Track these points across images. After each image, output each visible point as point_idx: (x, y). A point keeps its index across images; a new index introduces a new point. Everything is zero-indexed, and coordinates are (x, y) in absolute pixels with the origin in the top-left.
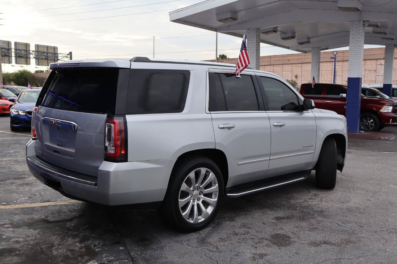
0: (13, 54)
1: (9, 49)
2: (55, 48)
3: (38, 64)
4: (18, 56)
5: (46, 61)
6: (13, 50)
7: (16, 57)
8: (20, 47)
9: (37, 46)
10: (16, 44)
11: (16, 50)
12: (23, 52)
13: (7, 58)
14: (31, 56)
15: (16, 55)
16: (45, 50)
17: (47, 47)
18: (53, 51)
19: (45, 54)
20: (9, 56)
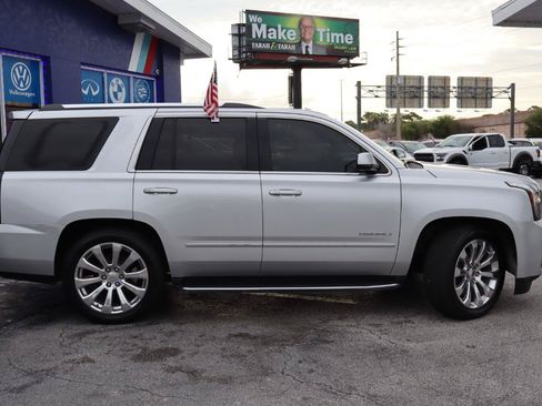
0: (426, 94)
1: (420, 88)
2: (488, 80)
3: (461, 105)
4: (432, 96)
5: (473, 101)
6: (426, 89)
7: (429, 98)
8: (436, 84)
9: (461, 80)
10: (430, 78)
11: (430, 87)
12: (439, 90)
13: (416, 101)
14: (451, 95)
15: (429, 94)
16: (473, 85)
17: (476, 79)
18: (484, 85)
19: (472, 90)
20: (420, 98)
